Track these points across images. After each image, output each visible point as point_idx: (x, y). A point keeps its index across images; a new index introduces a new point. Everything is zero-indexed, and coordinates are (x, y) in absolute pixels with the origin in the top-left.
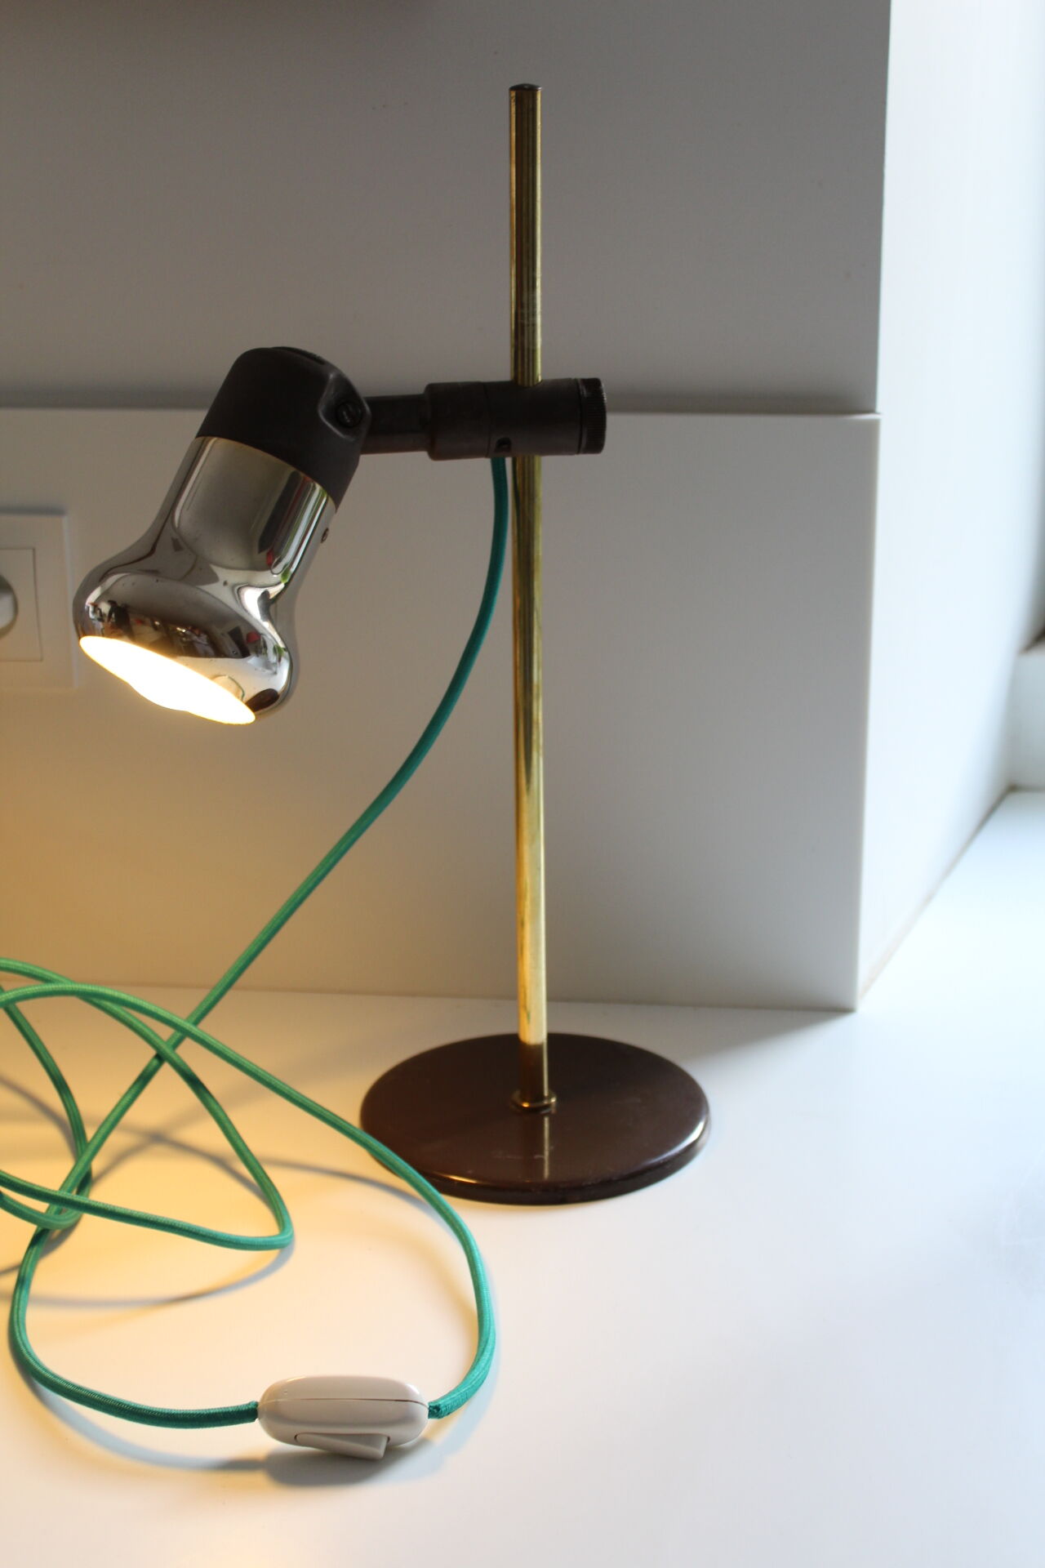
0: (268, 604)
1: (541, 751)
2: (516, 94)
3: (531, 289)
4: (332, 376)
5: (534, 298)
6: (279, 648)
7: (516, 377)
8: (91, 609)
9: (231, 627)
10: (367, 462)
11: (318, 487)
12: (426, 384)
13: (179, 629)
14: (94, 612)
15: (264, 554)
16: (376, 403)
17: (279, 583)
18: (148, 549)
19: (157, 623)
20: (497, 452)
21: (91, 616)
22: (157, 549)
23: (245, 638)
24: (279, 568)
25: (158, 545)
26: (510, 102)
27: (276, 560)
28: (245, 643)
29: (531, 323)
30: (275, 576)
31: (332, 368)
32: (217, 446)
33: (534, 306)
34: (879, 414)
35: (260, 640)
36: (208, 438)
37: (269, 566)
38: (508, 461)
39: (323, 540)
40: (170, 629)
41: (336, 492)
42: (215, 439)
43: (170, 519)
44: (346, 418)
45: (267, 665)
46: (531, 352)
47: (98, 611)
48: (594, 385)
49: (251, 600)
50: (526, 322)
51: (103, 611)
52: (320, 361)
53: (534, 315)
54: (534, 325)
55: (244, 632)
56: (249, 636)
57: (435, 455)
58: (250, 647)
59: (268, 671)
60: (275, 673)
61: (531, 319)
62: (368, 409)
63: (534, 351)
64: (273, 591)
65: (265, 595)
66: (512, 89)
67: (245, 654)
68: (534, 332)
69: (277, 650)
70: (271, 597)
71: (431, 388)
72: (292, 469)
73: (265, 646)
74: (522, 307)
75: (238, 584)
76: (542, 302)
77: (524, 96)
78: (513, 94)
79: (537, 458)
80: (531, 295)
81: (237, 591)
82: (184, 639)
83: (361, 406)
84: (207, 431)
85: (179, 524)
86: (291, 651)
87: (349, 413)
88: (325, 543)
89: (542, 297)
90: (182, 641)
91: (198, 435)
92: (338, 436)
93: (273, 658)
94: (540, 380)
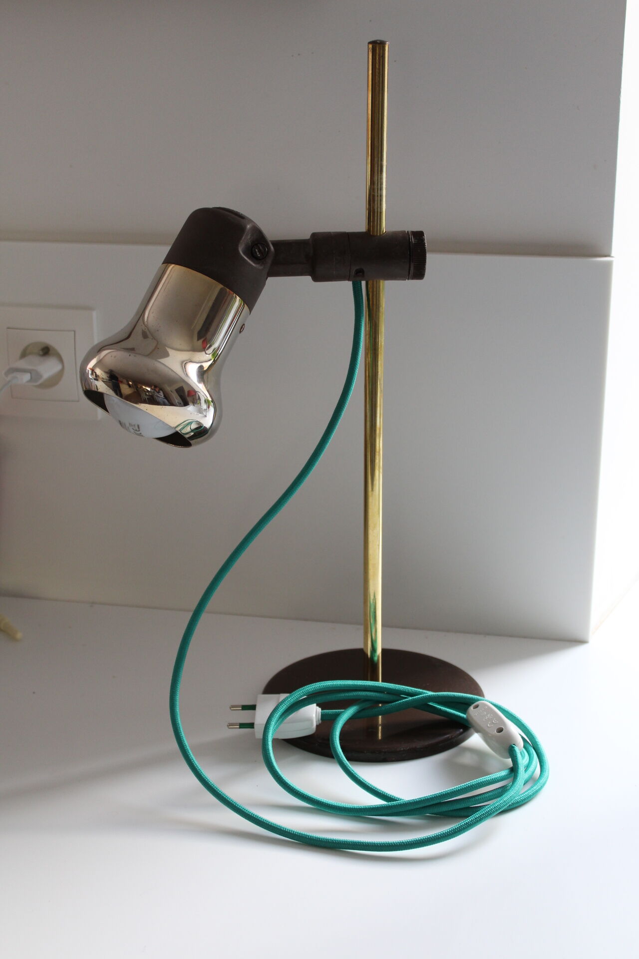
0: (202, 374)
1: (381, 470)
2: (373, 46)
3: (379, 173)
4: (248, 227)
5: (381, 179)
6: (208, 400)
7: (369, 230)
8: (90, 372)
9: (177, 386)
10: (272, 283)
11: (238, 298)
12: (312, 233)
13: (144, 387)
14: (92, 374)
15: (201, 341)
16: (278, 244)
17: (211, 360)
18: (127, 335)
19: (131, 383)
20: (356, 277)
21: (90, 377)
22: (132, 336)
23: (186, 393)
24: (210, 351)
25: (133, 333)
26: (368, 51)
27: (208, 346)
28: (186, 397)
29: (379, 194)
30: (208, 355)
31: (250, 221)
32: (174, 270)
33: (381, 184)
34: (612, 257)
35: (196, 395)
36: (169, 264)
37: (204, 349)
38: (363, 283)
39: (240, 332)
40: (139, 387)
41: (250, 301)
42: (173, 265)
43: (142, 317)
44: (258, 253)
45: (200, 411)
46: (379, 213)
47: (94, 374)
48: (419, 235)
49: (192, 370)
50: (376, 194)
51: (97, 374)
52: (242, 217)
53: (381, 189)
54: (381, 196)
55: (186, 389)
56: (189, 392)
57: (316, 279)
58: (189, 399)
59: (200, 415)
60: (206, 416)
61: (379, 192)
62: (272, 248)
63: (381, 213)
64: (206, 365)
65: (201, 367)
66: (370, 43)
67: (186, 404)
68: (381, 200)
69: (206, 401)
70: (205, 369)
71: (314, 235)
72: (221, 286)
73: (199, 399)
74: (374, 184)
75: (184, 361)
76: (387, 182)
77: (377, 47)
78: (371, 46)
79: (382, 282)
80: (379, 177)
81: (184, 364)
82: (147, 393)
83: (268, 246)
84: (168, 261)
85: (147, 322)
86: (216, 402)
87: (260, 251)
88: (242, 333)
89: (386, 178)
90: (146, 395)
91: (163, 263)
92: (252, 266)
93: (204, 406)
94: (384, 231)
